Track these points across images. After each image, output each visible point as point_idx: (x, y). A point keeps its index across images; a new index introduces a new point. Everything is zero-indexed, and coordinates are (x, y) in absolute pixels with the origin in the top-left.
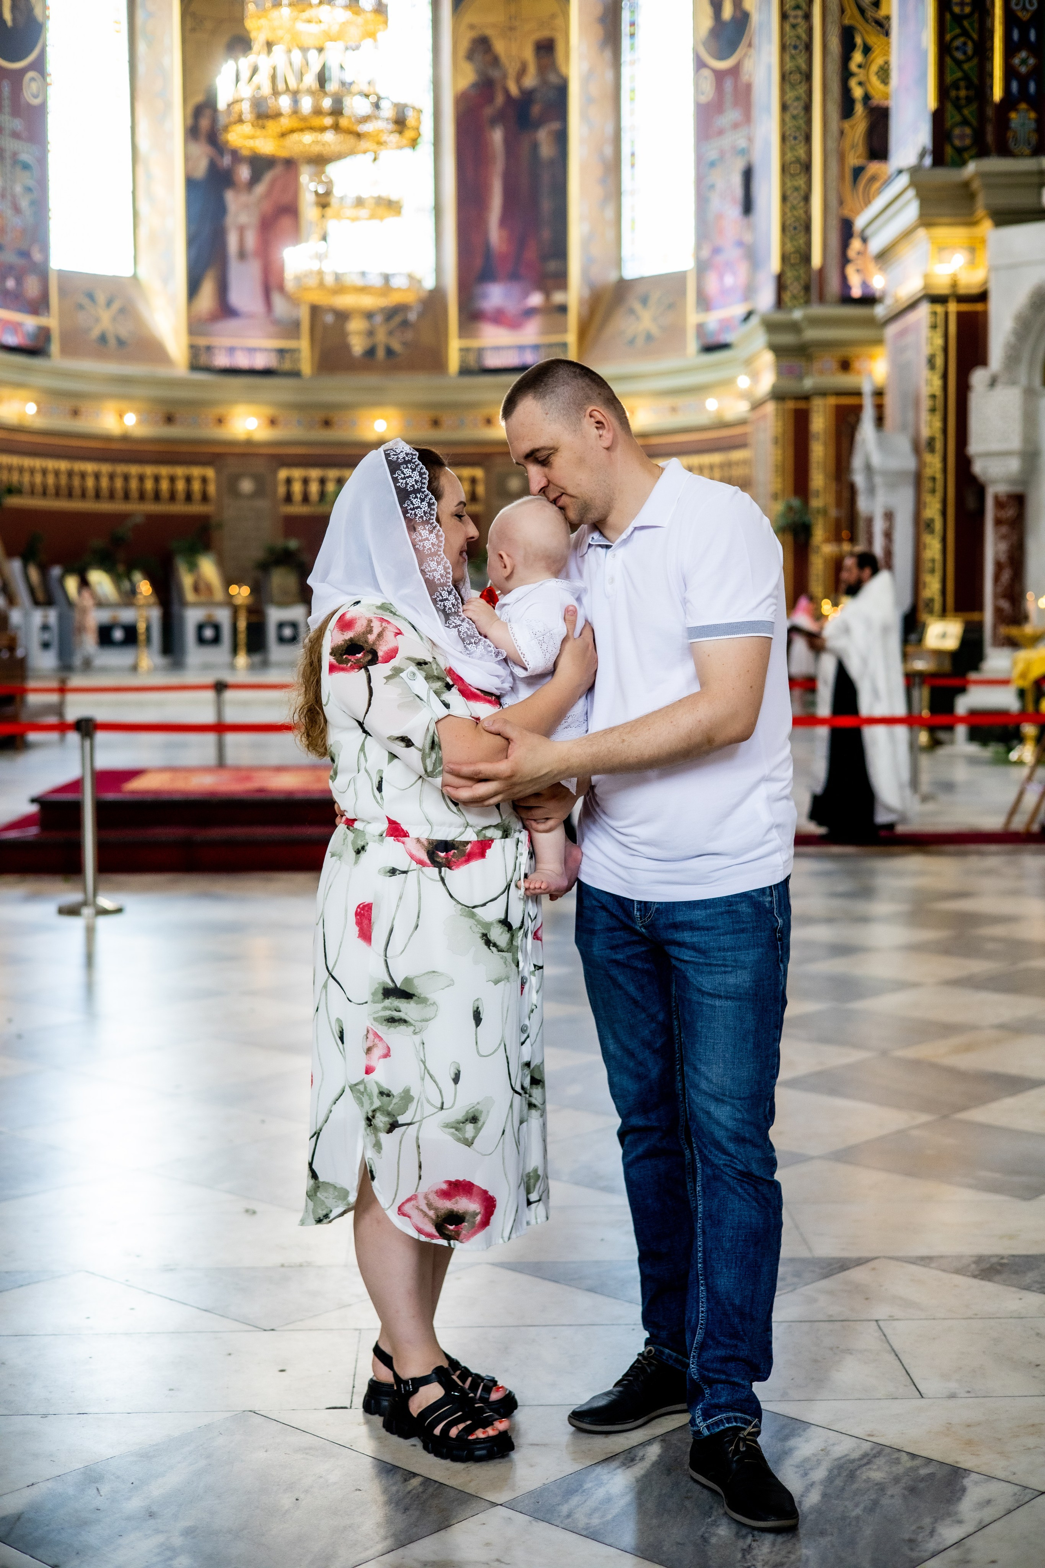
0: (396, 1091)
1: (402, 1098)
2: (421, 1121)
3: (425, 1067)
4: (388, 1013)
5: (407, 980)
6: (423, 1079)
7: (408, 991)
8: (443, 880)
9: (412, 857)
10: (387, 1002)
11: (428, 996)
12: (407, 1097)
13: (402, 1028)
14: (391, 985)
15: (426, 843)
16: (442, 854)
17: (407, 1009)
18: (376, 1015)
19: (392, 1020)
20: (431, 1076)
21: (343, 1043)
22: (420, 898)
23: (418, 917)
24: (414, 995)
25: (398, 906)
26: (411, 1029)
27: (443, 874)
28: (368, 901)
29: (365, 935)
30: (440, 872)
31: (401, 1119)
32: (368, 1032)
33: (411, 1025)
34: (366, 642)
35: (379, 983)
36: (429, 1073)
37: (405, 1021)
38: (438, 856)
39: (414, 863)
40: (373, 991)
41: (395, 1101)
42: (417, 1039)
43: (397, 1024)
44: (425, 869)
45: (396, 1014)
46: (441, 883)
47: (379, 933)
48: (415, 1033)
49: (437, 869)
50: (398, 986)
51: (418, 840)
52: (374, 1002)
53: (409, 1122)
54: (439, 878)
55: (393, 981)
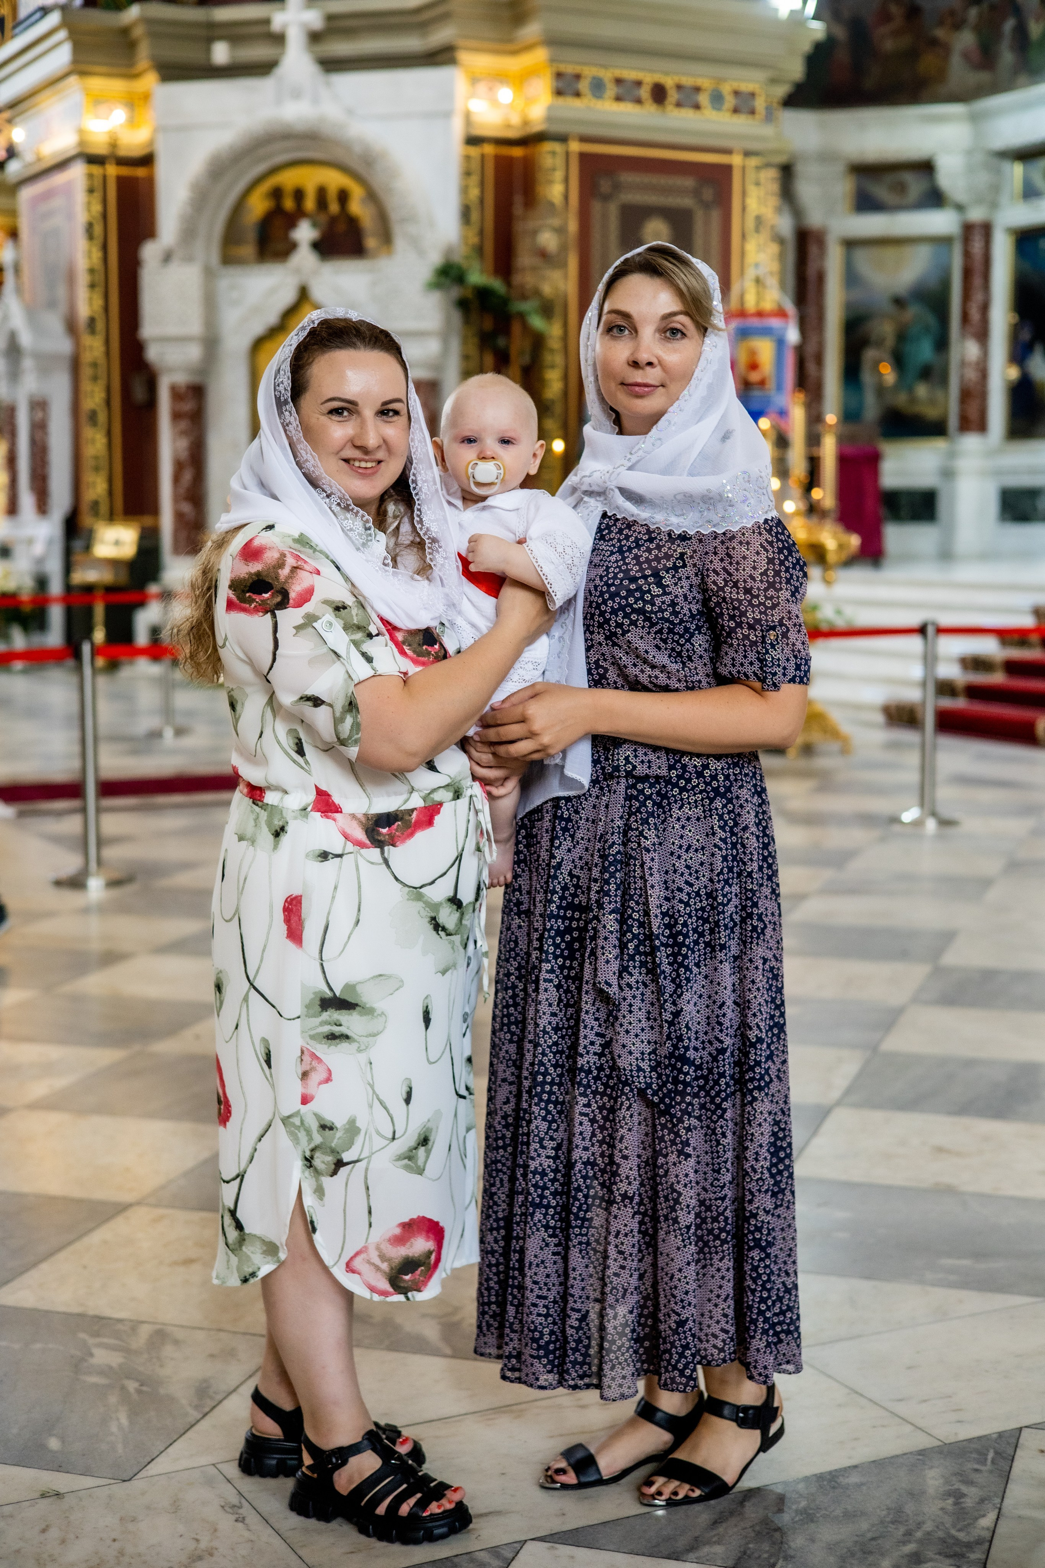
0: (340, 1122)
1: (347, 1131)
2: (369, 1157)
3: (374, 1092)
4: (326, 1029)
5: (350, 987)
6: (371, 1106)
7: (350, 1000)
8: (386, 862)
9: (346, 837)
10: (326, 1015)
11: (375, 1006)
12: (352, 1129)
13: (344, 1045)
14: (329, 994)
15: (363, 820)
16: (384, 831)
17: (350, 1022)
18: (312, 1033)
19: (332, 1037)
20: (381, 1103)
21: (270, 1067)
22: (359, 887)
23: (359, 910)
24: (357, 1005)
25: (333, 897)
26: (355, 1046)
27: (386, 855)
28: (296, 893)
29: (295, 934)
30: (382, 853)
31: (346, 1157)
32: (302, 1052)
33: (355, 1041)
34: (277, 578)
35: (315, 993)
36: (378, 1099)
37: (347, 1037)
38: (379, 834)
39: (349, 844)
40: (307, 1001)
41: (339, 1134)
42: (362, 1058)
43: (338, 1041)
44: (364, 851)
45: (336, 1030)
46: (384, 866)
47: (311, 932)
48: (359, 1050)
49: (378, 850)
50: (338, 994)
51: (353, 816)
52: (308, 1016)
53: (355, 1159)
54: (381, 861)
55: (331, 989)
